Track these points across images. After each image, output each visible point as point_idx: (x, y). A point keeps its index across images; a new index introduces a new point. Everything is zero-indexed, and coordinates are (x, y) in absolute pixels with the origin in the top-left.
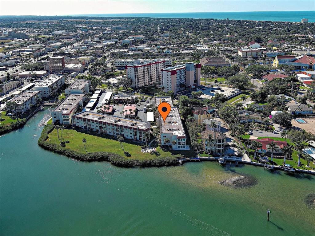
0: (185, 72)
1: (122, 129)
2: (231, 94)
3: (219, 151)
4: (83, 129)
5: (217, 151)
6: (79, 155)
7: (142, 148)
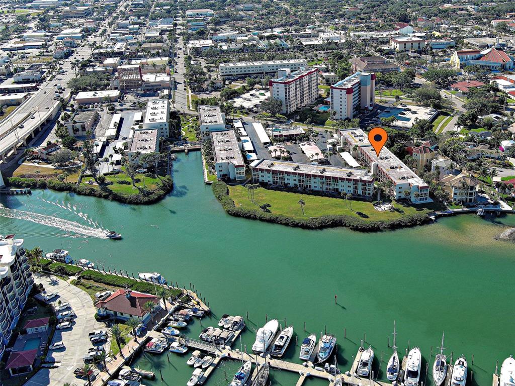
0: (360, 87)
1: (335, 182)
2: (428, 117)
3: (471, 200)
4: (271, 184)
5: (468, 200)
6: (303, 222)
7: (374, 205)
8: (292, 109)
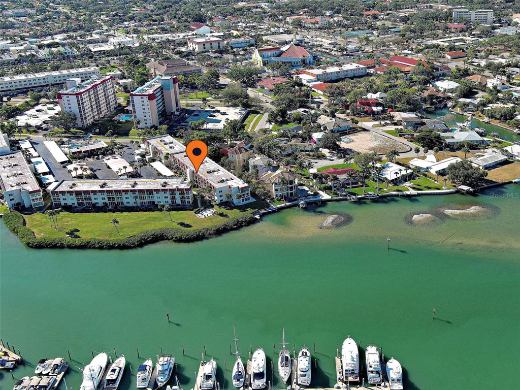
0: (162, 92)
1: (150, 195)
2: (239, 117)
4: (76, 207)
6: (120, 242)
7: (195, 213)
8: (88, 122)
